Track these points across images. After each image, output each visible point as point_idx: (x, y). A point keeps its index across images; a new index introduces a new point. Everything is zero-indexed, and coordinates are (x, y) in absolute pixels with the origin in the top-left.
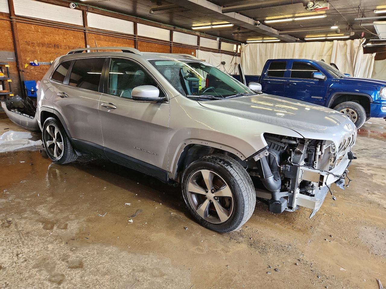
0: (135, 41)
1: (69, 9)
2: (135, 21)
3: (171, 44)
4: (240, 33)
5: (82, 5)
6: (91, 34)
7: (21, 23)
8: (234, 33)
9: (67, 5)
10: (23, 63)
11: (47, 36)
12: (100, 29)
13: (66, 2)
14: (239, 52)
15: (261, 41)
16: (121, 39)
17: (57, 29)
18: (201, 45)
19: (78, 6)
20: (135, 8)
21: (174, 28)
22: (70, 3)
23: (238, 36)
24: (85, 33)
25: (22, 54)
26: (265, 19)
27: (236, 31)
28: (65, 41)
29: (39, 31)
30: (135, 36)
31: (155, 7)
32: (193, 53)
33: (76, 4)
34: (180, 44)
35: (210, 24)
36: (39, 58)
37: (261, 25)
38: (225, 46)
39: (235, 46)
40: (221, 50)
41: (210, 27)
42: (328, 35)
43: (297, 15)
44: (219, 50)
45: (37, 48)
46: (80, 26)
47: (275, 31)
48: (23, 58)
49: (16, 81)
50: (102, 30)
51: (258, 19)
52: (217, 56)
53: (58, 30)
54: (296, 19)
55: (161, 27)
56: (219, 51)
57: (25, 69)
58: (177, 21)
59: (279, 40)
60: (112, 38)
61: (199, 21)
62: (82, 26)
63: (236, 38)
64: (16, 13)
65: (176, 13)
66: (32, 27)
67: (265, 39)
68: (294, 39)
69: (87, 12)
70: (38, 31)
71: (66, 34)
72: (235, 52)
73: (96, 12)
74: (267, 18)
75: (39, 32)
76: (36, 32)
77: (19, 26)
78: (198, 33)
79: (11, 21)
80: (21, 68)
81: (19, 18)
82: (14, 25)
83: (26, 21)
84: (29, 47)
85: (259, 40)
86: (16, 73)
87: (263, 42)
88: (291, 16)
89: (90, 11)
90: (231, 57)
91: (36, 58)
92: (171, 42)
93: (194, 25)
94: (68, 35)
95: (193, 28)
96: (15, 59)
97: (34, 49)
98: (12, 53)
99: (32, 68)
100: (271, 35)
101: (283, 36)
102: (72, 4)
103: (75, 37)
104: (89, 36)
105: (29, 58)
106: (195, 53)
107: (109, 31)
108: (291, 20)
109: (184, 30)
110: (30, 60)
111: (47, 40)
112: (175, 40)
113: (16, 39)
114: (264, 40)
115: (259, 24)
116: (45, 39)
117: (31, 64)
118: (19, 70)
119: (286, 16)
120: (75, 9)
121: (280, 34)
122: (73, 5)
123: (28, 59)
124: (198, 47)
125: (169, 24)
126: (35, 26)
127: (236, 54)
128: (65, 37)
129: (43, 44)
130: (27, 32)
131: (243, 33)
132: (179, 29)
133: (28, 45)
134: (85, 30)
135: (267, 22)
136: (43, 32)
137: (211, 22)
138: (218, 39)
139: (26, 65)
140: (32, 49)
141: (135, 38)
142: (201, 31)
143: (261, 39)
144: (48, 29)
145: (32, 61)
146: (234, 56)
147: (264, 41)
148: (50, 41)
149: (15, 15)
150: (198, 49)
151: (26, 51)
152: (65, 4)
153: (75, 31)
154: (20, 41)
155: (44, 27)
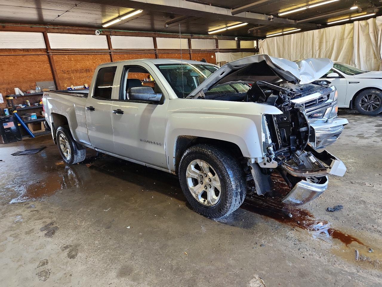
0: (156, 54)
1: (95, 35)
2: (154, 36)
3: (190, 52)
4: (256, 29)
5: (105, 31)
6: (116, 55)
7: (56, 55)
9: (93, 33)
11: (79, 63)
12: (122, 49)
15: (281, 33)
17: (87, 55)
18: (220, 48)
19: (103, 32)
20: (152, 24)
21: (192, 36)
22: (95, 31)
24: (111, 55)
25: (60, 82)
28: (94, 65)
29: (72, 59)
30: (155, 50)
32: (212, 57)
33: (100, 31)
34: (199, 50)
36: (75, 83)
38: (244, 44)
39: (255, 42)
40: (242, 49)
41: (225, 29)
45: (72, 75)
46: (106, 49)
47: (293, 22)
48: (61, 85)
50: (125, 49)
51: (271, 14)
52: (237, 56)
55: (179, 37)
56: (238, 50)
58: (193, 29)
61: (213, 26)
62: (108, 49)
63: (255, 35)
64: (52, 48)
66: (66, 57)
67: (284, 30)
69: (110, 36)
72: (255, 48)
73: (119, 34)
74: (280, 11)
76: (70, 60)
77: (55, 58)
78: (215, 37)
79: (48, 55)
81: (55, 51)
82: (51, 58)
83: (60, 52)
84: (65, 75)
85: (279, 32)
88: (305, 4)
89: (113, 34)
90: (252, 54)
91: (72, 84)
92: (190, 50)
93: (209, 30)
94: (96, 59)
95: (210, 33)
96: (55, 87)
98: (52, 82)
101: (301, 25)
102: (97, 31)
103: (102, 60)
104: (114, 57)
106: (215, 56)
107: (132, 49)
109: (201, 36)
110: (67, 86)
111: (79, 66)
112: (193, 47)
113: (54, 70)
119: (300, 6)
120: (99, 35)
121: (298, 23)
123: (65, 86)
124: (217, 50)
125: (186, 33)
126: (69, 56)
127: (257, 51)
128: (94, 61)
129: (77, 71)
130: (62, 62)
132: (197, 36)
133: (65, 73)
134: (110, 52)
135: (281, 15)
136: (76, 60)
137: (226, 24)
138: (236, 39)
140: (68, 76)
141: (156, 52)
142: (218, 34)
143: (281, 31)
144: (79, 57)
145: (69, 87)
146: (255, 52)
147: (284, 33)
148: (82, 67)
149: (51, 49)
150: (217, 52)
151: (63, 79)
152: (91, 32)
153: (102, 55)
154: (57, 70)
155: (76, 55)
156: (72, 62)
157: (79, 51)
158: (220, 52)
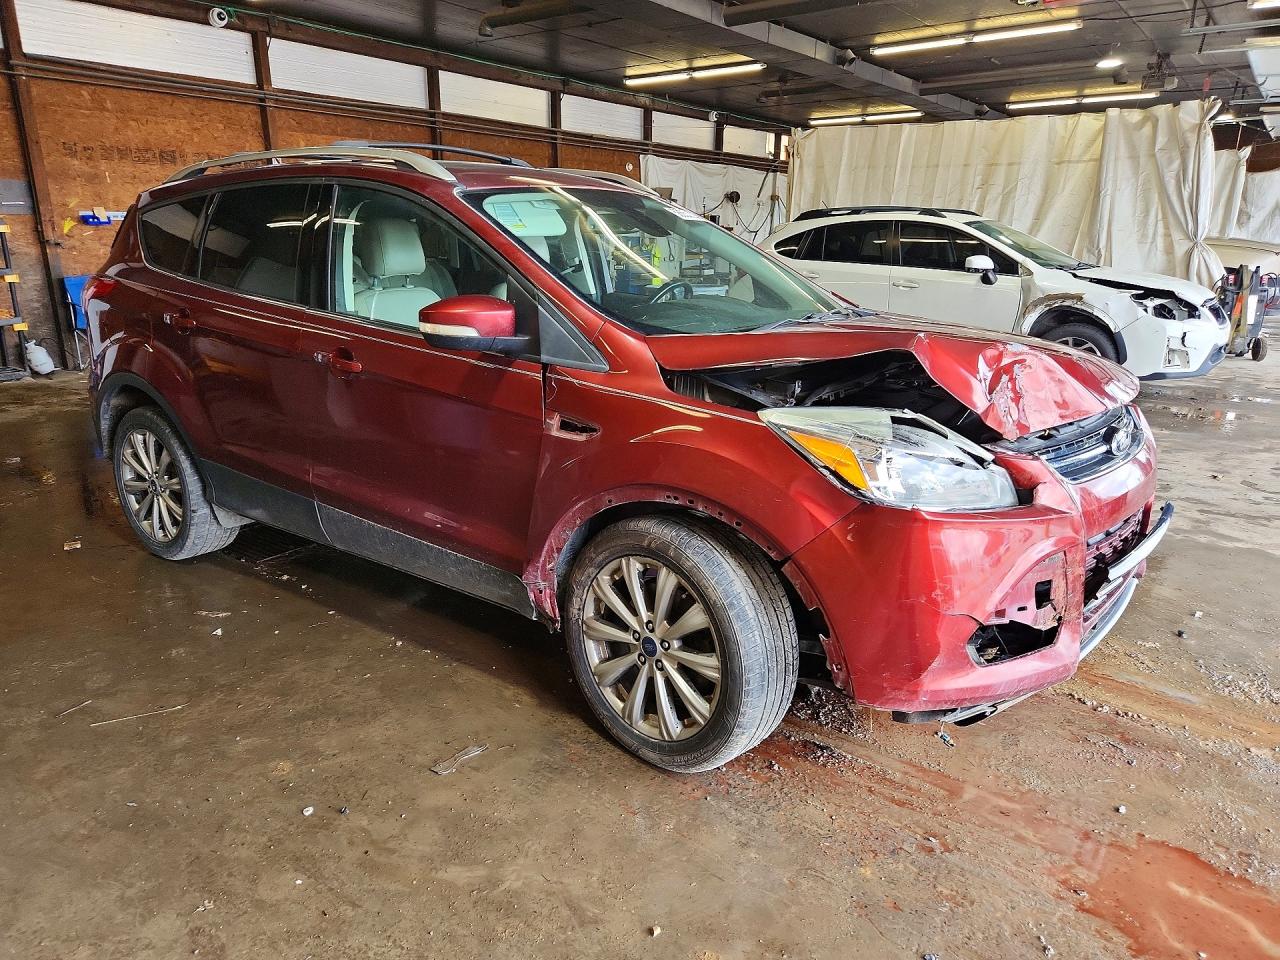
0: (433, 130)
1: (207, 27)
2: (433, 63)
3: (555, 139)
4: (786, 92)
5: (250, 14)
6: (283, 113)
7: (44, 82)
8: (768, 94)
9: (201, 16)
10: (55, 219)
11: (133, 123)
12: (313, 95)
13: (196, 7)
14: (783, 157)
15: (859, 119)
16: (386, 125)
17: (168, 98)
18: (656, 138)
19: (238, 17)
21: (565, 83)
22: (208, 10)
23: (778, 104)
24: (263, 110)
25: (52, 187)
26: (871, 43)
27: (775, 86)
28: (196, 140)
29: (109, 105)
30: (432, 115)
31: (499, 11)
32: (630, 167)
33: (228, 13)
34: (587, 137)
35: (684, 65)
36: (111, 197)
37: (859, 63)
38: (738, 139)
39: (771, 137)
40: (725, 154)
41: (684, 77)
42: (1087, 91)
43: (980, 25)
44: (718, 154)
45: (103, 165)
46: (246, 86)
47: (905, 83)
48: (55, 198)
49: (35, 278)
50: (319, 96)
51: (848, 44)
52: (711, 175)
53: (173, 102)
54: (978, 39)
55: (521, 80)
56: (716, 155)
57: (62, 236)
58: (573, 58)
59: (919, 114)
60: (354, 123)
61: (644, 57)
62: (252, 86)
63: (773, 112)
64: (27, 48)
65: (568, 32)
66: (84, 93)
67: (870, 110)
68: (968, 106)
69: (268, 39)
70: (104, 109)
71: (201, 113)
72: (771, 157)
73: (300, 36)
74: (879, 40)
75: (108, 110)
76: (98, 109)
77: (38, 92)
78: (644, 99)
79: (9, 76)
80: (50, 235)
81: (38, 65)
82: (22, 89)
83: (59, 73)
84: (76, 162)
85: (851, 114)
86: (34, 251)
87: (864, 123)
88: (961, 27)
89: (279, 32)
90: (759, 175)
91: (100, 199)
92: (555, 133)
93: (629, 72)
94: (205, 117)
95: (629, 83)
96: (29, 204)
97: (92, 167)
98: (19, 185)
99: (89, 231)
100: (893, 97)
101: (932, 98)
102: (217, 10)
103: (229, 123)
104: (279, 120)
105: (78, 200)
106: (637, 166)
107: (345, 99)
108: (960, 41)
109: (597, 88)
110: (80, 206)
111: (133, 135)
112: (567, 124)
113: (31, 137)
114: (868, 115)
115: (854, 59)
116: (130, 133)
117: (84, 220)
118: (42, 242)
119: (945, 30)
120: (226, 27)
121: (923, 92)
122: (219, 15)
123: (73, 203)
124: (647, 145)
125: (546, 71)
126: (94, 92)
127: (775, 167)
128: (198, 125)
129: (123, 153)
130: (65, 111)
131: (797, 92)
132: (581, 85)
133: (74, 154)
134: (262, 100)
135: (878, 52)
136: (122, 111)
137: (690, 59)
138: (713, 116)
139: (68, 225)
140: (86, 169)
141: (434, 123)
142: (655, 92)
143: (858, 111)
144: (137, 101)
145: (86, 209)
146: (767, 171)
147: (868, 119)
148: (146, 141)
149: (25, 55)
150: (645, 152)
151: (63, 175)
152: (193, 12)
153: (230, 104)
154: (42, 141)
155: (124, 91)
156: (107, 114)
157: (136, 76)
158: (658, 154)
